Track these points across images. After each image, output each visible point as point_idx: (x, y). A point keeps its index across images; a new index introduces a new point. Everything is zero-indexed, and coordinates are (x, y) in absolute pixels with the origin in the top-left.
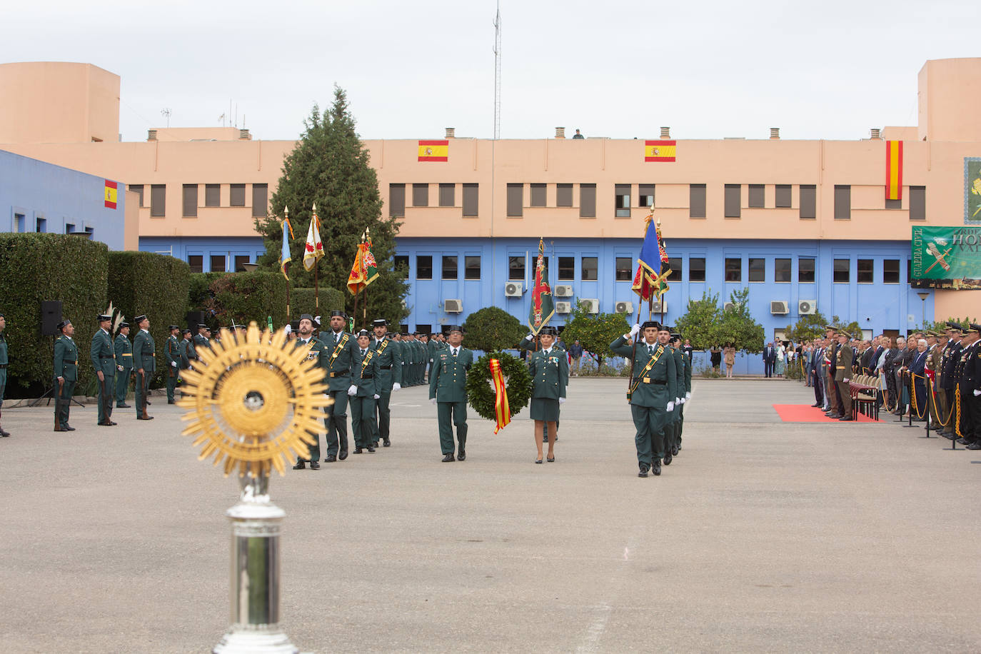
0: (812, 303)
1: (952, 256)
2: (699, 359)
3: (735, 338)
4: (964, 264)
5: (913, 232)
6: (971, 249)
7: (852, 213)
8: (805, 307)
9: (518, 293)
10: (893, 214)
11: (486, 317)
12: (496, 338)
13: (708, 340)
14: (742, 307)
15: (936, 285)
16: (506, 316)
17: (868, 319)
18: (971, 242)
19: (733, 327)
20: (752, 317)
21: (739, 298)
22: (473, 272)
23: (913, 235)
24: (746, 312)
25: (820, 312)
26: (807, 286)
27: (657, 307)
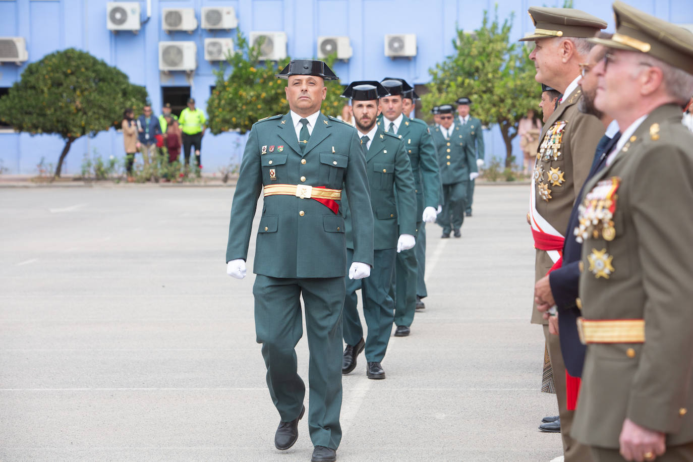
9: (132, 23)
11: (55, 69)
12: (78, 110)
13: (494, 105)
16: (99, 67)
27: (396, 45)
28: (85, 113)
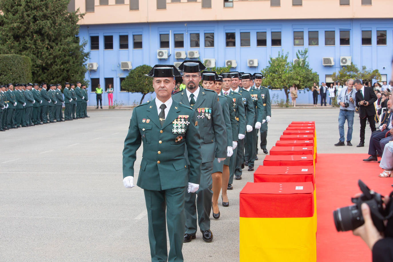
0: (349, 59)
2: (276, 96)
3: (300, 81)
7: (373, 1)
8: (344, 61)
9: (165, 56)
11: (139, 71)
12: (147, 85)
13: (282, 82)
14: (304, 61)
17: (384, 68)
19: (298, 74)
20: (310, 67)
21: (302, 55)
22: (138, 45)
24: (306, 63)
25: (354, 64)
26: (345, 47)
27: (251, 63)
28: (149, 86)
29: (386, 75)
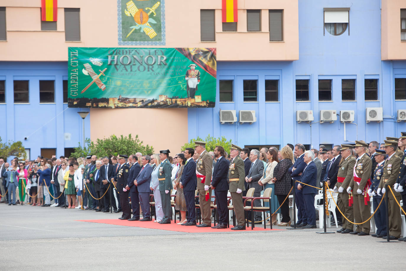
1: (107, 76)
4: (119, 83)
5: (69, 53)
6: (127, 70)
7: (8, 35)
10: (49, 35)
15: (92, 104)
17: (26, 139)
18: (125, 63)
23: (69, 56)
29: (29, 149)
